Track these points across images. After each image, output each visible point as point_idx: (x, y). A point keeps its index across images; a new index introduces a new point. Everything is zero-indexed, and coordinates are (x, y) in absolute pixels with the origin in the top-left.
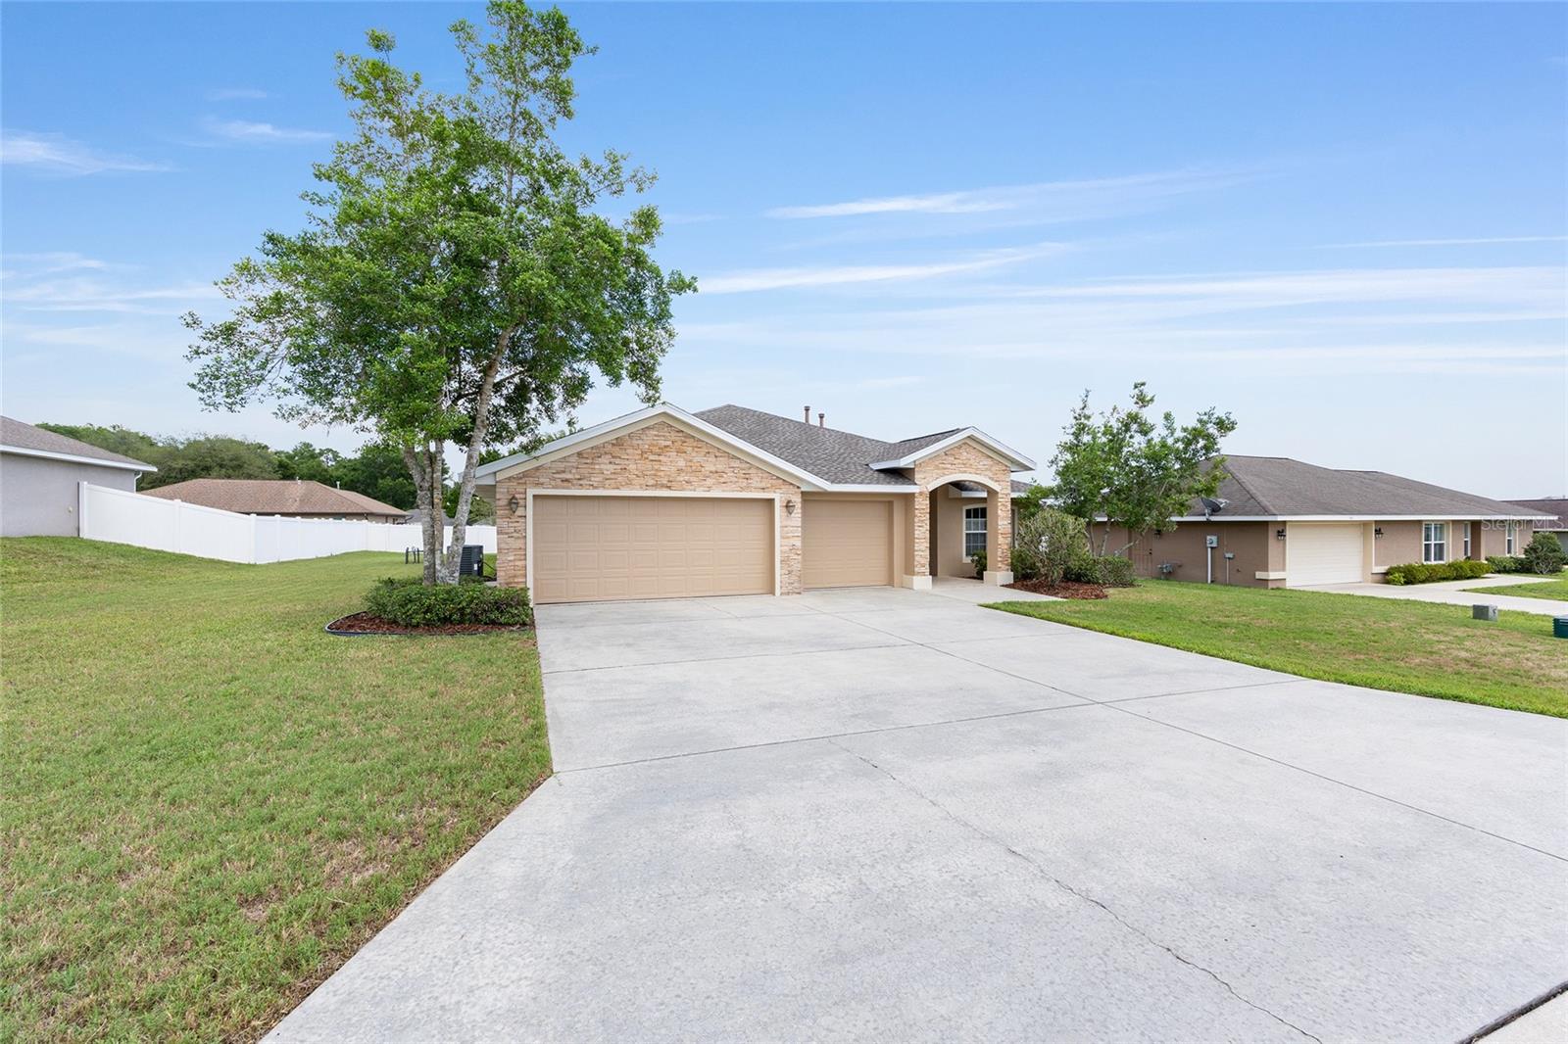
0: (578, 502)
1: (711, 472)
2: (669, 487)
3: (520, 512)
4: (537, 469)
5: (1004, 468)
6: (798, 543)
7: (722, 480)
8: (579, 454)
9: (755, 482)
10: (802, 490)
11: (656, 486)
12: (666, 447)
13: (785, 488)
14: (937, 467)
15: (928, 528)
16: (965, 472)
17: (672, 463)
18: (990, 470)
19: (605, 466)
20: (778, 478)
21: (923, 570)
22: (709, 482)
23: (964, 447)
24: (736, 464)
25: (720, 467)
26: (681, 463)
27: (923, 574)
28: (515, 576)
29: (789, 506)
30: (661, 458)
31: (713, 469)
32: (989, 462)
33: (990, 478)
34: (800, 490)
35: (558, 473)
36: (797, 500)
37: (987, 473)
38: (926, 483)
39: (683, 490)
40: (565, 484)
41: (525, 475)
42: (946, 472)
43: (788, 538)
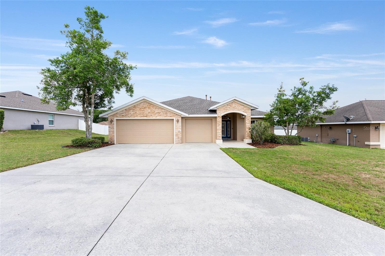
0: (127, 121)
1: (157, 113)
2: (147, 117)
3: (113, 123)
4: (117, 113)
5: (248, 108)
6: (181, 130)
7: (160, 115)
8: (126, 110)
9: (169, 115)
10: (182, 116)
11: (143, 116)
12: (146, 107)
13: (177, 116)
14: (224, 109)
15: (221, 126)
16: (234, 110)
17: (147, 111)
18: (243, 109)
19: (132, 112)
20: (175, 114)
21: (220, 138)
22: (156, 115)
23: (234, 103)
24: (163, 110)
25: (159, 111)
26: (149, 111)
27: (220, 139)
28: (112, 137)
29: (178, 121)
30: (144, 110)
31: (157, 112)
32: (243, 107)
33: (243, 112)
34: (181, 117)
35: (121, 114)
36: (180, 119)
37: (241, 110)
38: (221, 113)
39: (150, 117)
40: (123, 117)
41: (114, 115)
42: (227, 110)
43: (178, 129)
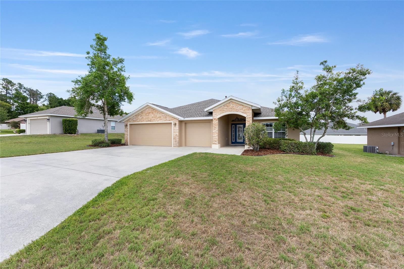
0: (137, 125)
1: (158, 117)
2: (150, 121)
3: (127, 127)
4: (130, 119)
5: (248, 108)
6: (178, 134)
7: (160, 119)
8: (136, 115)
9: (168, 119)
10: (179, 120)
11: (148, 121)
12: (150, 112)
13: (174, 120)
14: (221, 110)
15: (217, 129)
16: (232, 111)
17: (151, 115)
18: (242, 109)
19: (140, 118)
20: (173, 117)
21: (216, 142)
22: (158, 119)
23: (231, 103)
24: (163, 115)
25: (160, 116)
26: (153, 116)
27: (216, 144)
28: (127, 139)
29: (175, 124)
30: (149, 115)
31: (159, 116)
32: (242, 107)
33: (242, 112)
35: (133, 119)
36: (177, 123)
37: (240, 111)
38: (217, 115)
39: (153, 121)
40: (134, 121)
41: (128, 120)
42: (224, 112)
43: (175, 132)
